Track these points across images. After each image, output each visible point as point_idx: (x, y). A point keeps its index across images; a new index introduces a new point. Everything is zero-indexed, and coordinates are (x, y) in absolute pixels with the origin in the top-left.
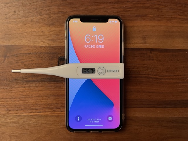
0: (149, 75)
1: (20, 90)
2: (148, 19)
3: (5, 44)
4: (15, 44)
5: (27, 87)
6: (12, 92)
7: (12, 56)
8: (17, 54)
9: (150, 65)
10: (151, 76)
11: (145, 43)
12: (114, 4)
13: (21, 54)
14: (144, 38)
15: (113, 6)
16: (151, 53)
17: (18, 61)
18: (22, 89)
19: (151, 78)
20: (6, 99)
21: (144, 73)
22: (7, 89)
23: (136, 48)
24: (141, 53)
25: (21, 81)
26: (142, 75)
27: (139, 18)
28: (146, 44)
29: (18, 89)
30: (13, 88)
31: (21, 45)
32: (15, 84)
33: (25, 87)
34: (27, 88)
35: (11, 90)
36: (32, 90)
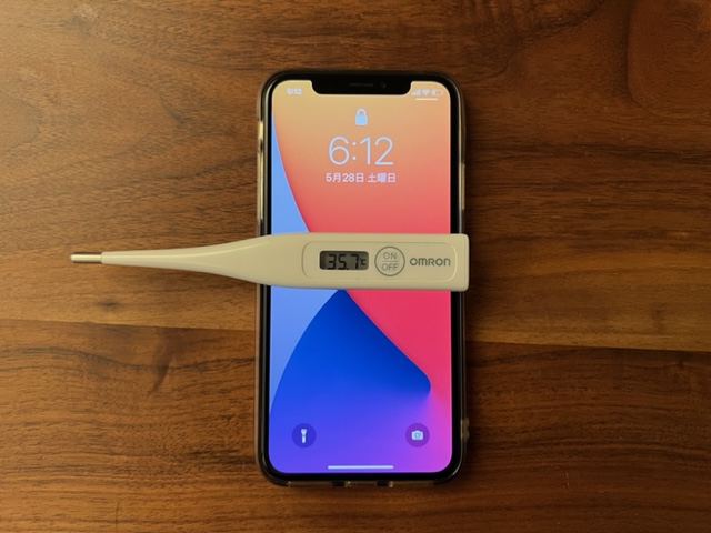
0: (672, 445)
1: (211, 491)
2: (672, 245)
3: (162, 324)
4: (198, 326)
5: (237, 481)
6: (182, 497)
7: (187, 366)
8: (205, 363)
9: (678, 410)
10: (681, 451)
11: (660, 330)
12: (555, 189)
13: (219, 361)
14: (657, 313)
15: (550, 199)
16: (681, 366)
17: (209, 387)
18: (218, 487)
19: (681, 456)
20: (157, 523)
21: (657, 441)
22: (163, 486)
23: (629, 350)
24: (646, 368)
25: (217, 460)
26: (650, 447)
27: (641, 241)
28: (663, 334)
29: (205, 487)
30: (185, 482)
31: (222, 331)
32: (194, 470)
33: (229, 482)
34: (236, 486)
35: (180, 490)
36: (254, 493)
